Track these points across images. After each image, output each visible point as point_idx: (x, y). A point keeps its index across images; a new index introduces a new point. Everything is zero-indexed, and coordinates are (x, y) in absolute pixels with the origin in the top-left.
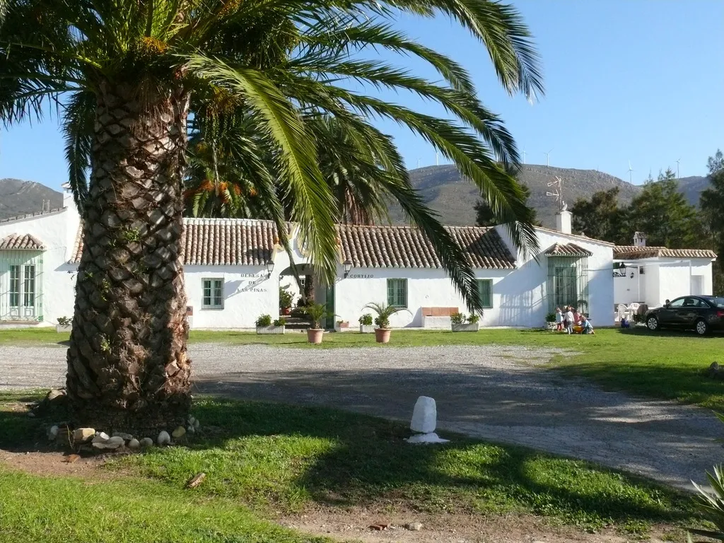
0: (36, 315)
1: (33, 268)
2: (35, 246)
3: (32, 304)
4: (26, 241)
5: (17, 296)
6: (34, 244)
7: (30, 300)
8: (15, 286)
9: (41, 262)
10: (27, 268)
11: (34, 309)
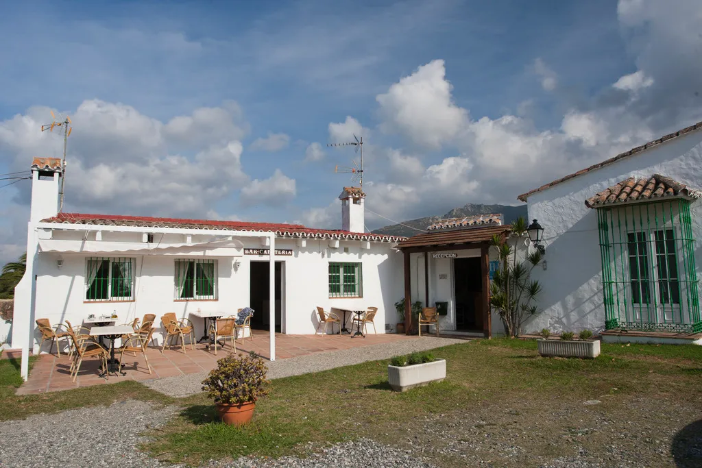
0: (687, 321)
1: (670, 233)
2: (671, 190)
3: (676, 299)
4: (651, 186)
5: (646, 286)
6: (667, 187)
7: (672, 293)
8: (638, 268)
9: (687, 220)
10: (659, 235)
11: (680, 310)
